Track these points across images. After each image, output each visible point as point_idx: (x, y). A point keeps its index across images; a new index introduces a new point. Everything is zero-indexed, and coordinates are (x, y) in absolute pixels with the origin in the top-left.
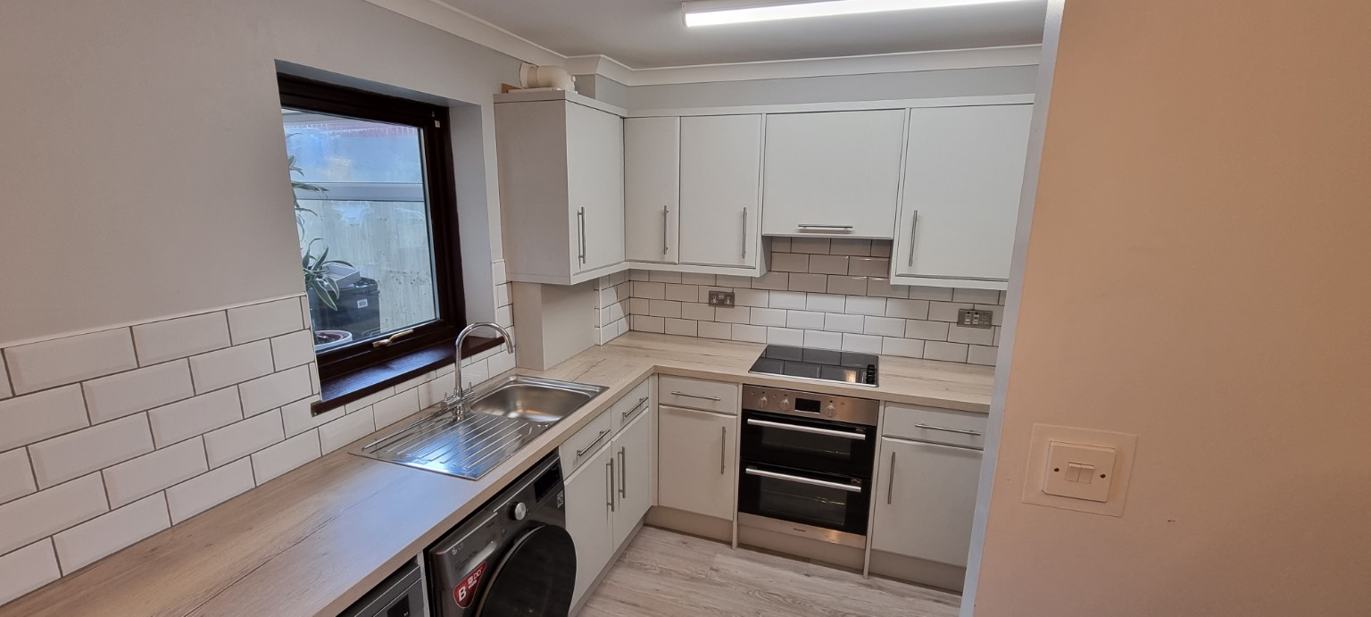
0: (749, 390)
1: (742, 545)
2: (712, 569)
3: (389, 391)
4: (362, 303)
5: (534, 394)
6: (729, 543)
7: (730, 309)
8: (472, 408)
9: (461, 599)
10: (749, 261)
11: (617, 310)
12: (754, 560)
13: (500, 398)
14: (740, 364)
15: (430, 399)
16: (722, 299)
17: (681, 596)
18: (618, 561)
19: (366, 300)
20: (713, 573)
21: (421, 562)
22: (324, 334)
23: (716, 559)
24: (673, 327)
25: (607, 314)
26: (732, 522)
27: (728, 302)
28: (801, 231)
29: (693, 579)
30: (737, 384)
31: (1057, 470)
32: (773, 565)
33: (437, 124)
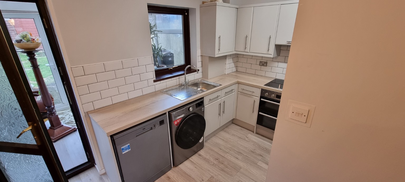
0: (263, 91)
1: (257, 133)
2: (246, 137)
3: (170, 79)
4: (170, 59)
5: (205, 85)
6: (253, 132)
7: (266, 67)
8: (188, 86)
9: (175, 124)
10: (270, 52)
11: (233, 65)
12: (259, 138)
13: (196, 84)
14: (262, 83)
15: (179, 82)
16: (264, 63)
17: (236, 141)
18: (222, 130)
19: (171, 58)
20: (246, 138)
21: (167, 114)
22: (161, 66)
23: (248, 135)
24: (249, 71)
25: (229, 66)
26: (255, 126)
27: (265, 65)
28: (288, 43)
29: (240, 138)
30: (259, 88)
31: (293, 112)
32: (264, 140)
33: (186, 14)
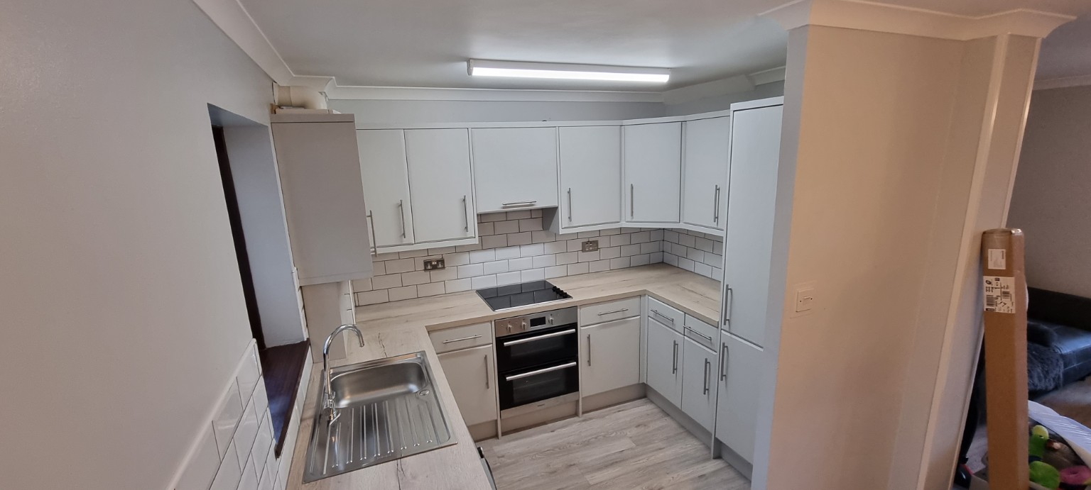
1: (503, 434)
6: (495, 437)
7: (442, 271)
10: (471, 233)
16: (434, 264)
24: (396, 295)
26: (497, 420)
27: (440, 266)
28: (504, 208)
30: (490, 322)
32: (529, 436)
